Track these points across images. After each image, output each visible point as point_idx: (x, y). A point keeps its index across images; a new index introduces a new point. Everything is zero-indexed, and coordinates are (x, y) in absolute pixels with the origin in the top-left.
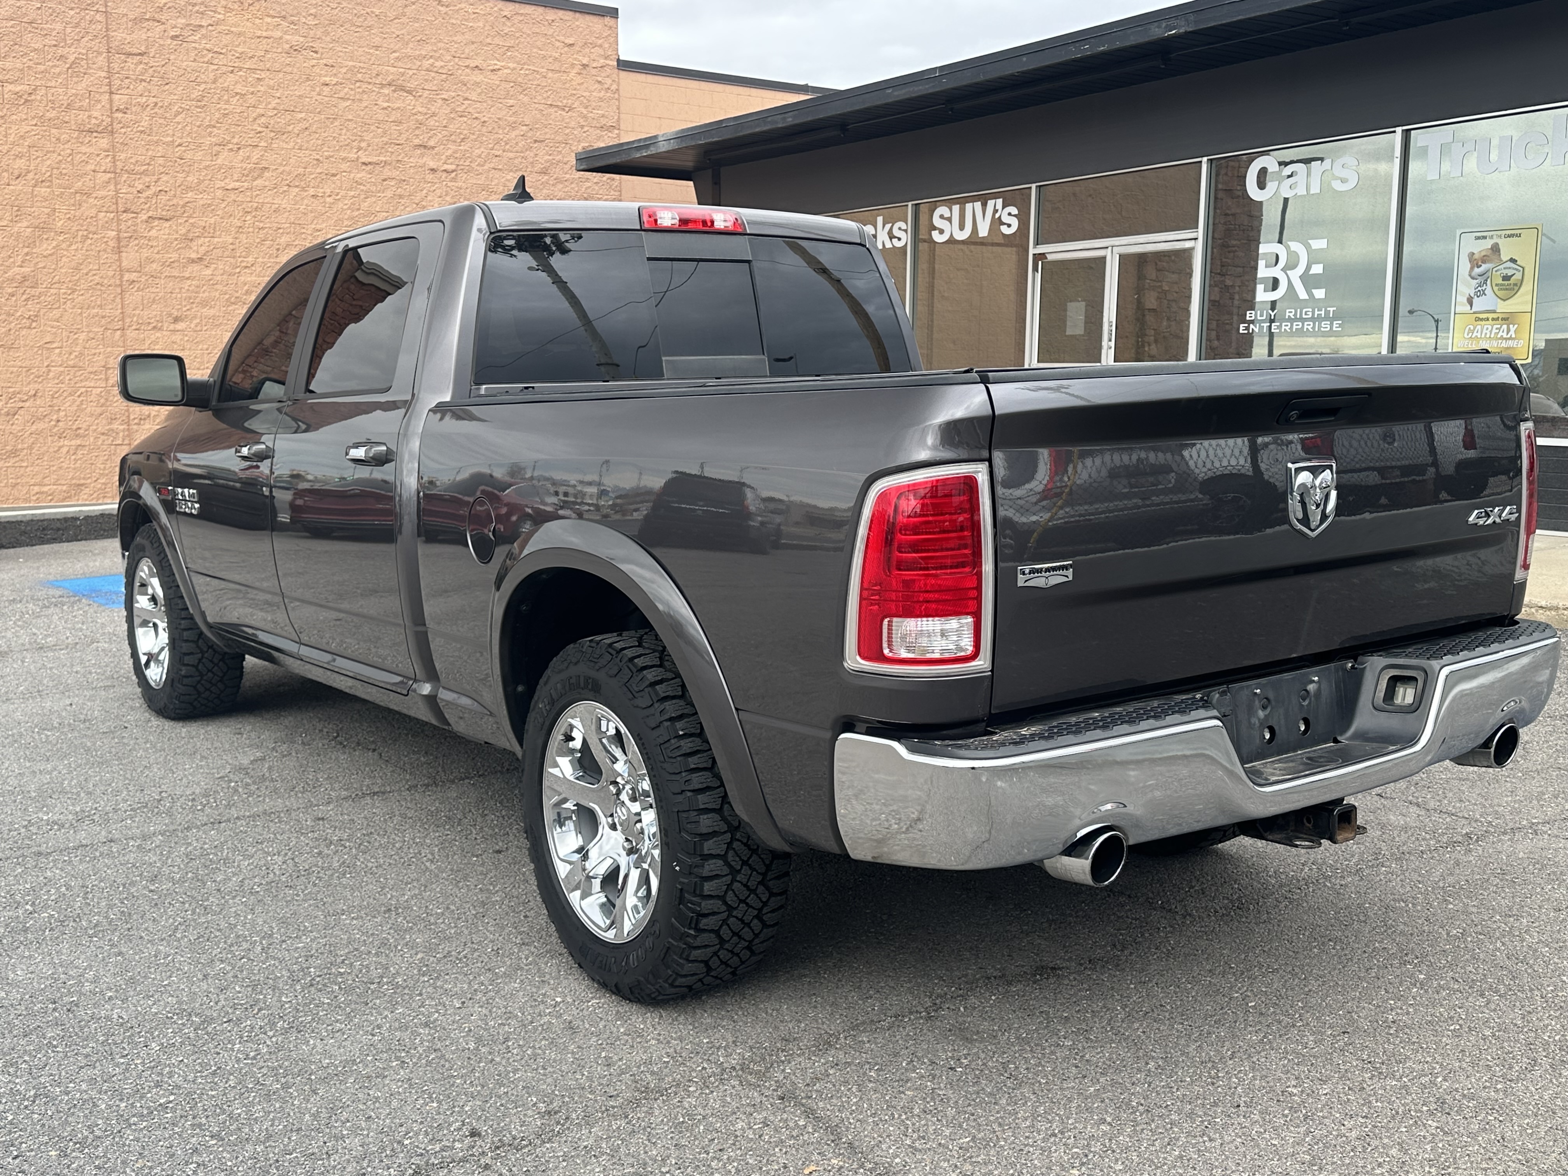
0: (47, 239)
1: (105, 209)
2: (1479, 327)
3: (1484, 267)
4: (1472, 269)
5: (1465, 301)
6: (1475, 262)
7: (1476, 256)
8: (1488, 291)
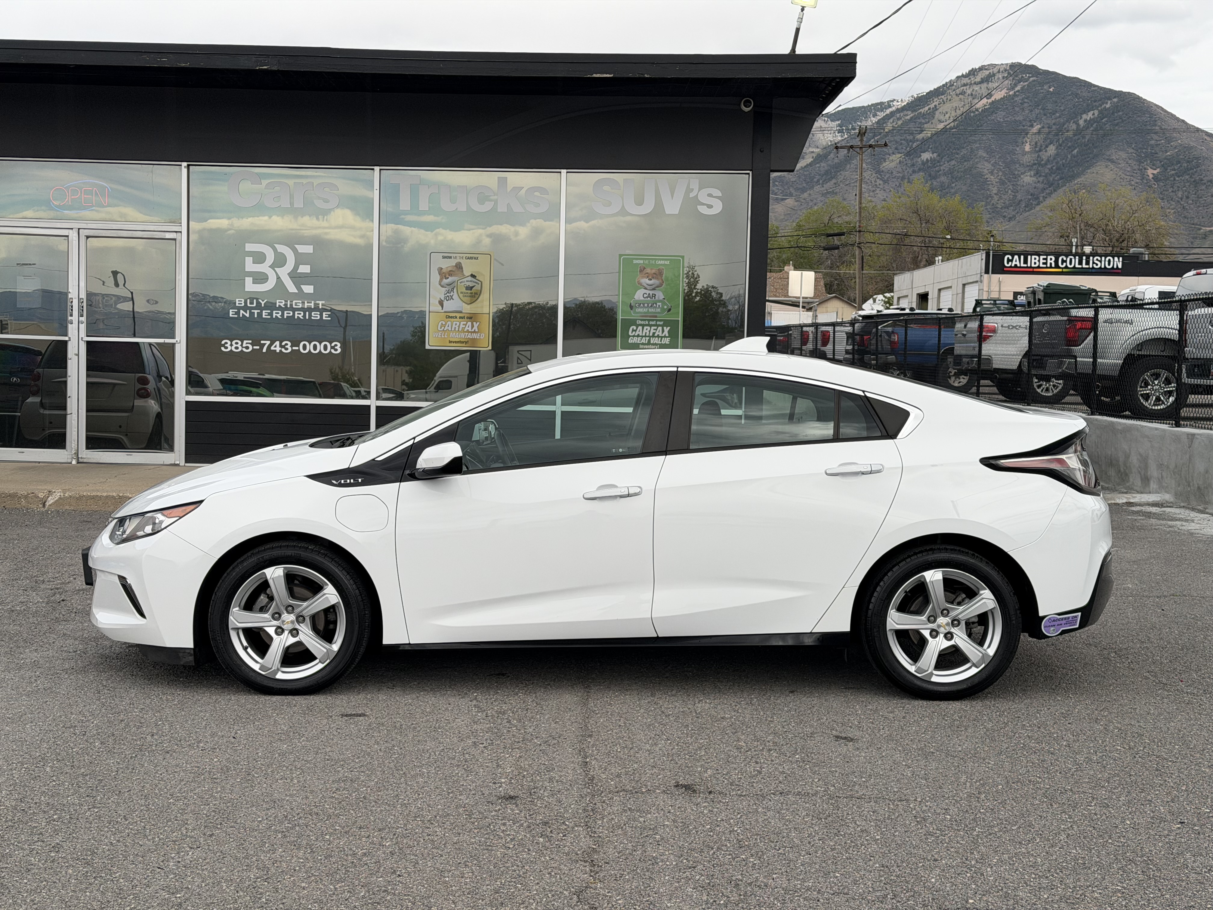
2: (449, 323)
3: (451, 279)
4: (441, 280)
5: (437, 303)
6: (443, 274)
7: (444, 271)
8: (455, 296)
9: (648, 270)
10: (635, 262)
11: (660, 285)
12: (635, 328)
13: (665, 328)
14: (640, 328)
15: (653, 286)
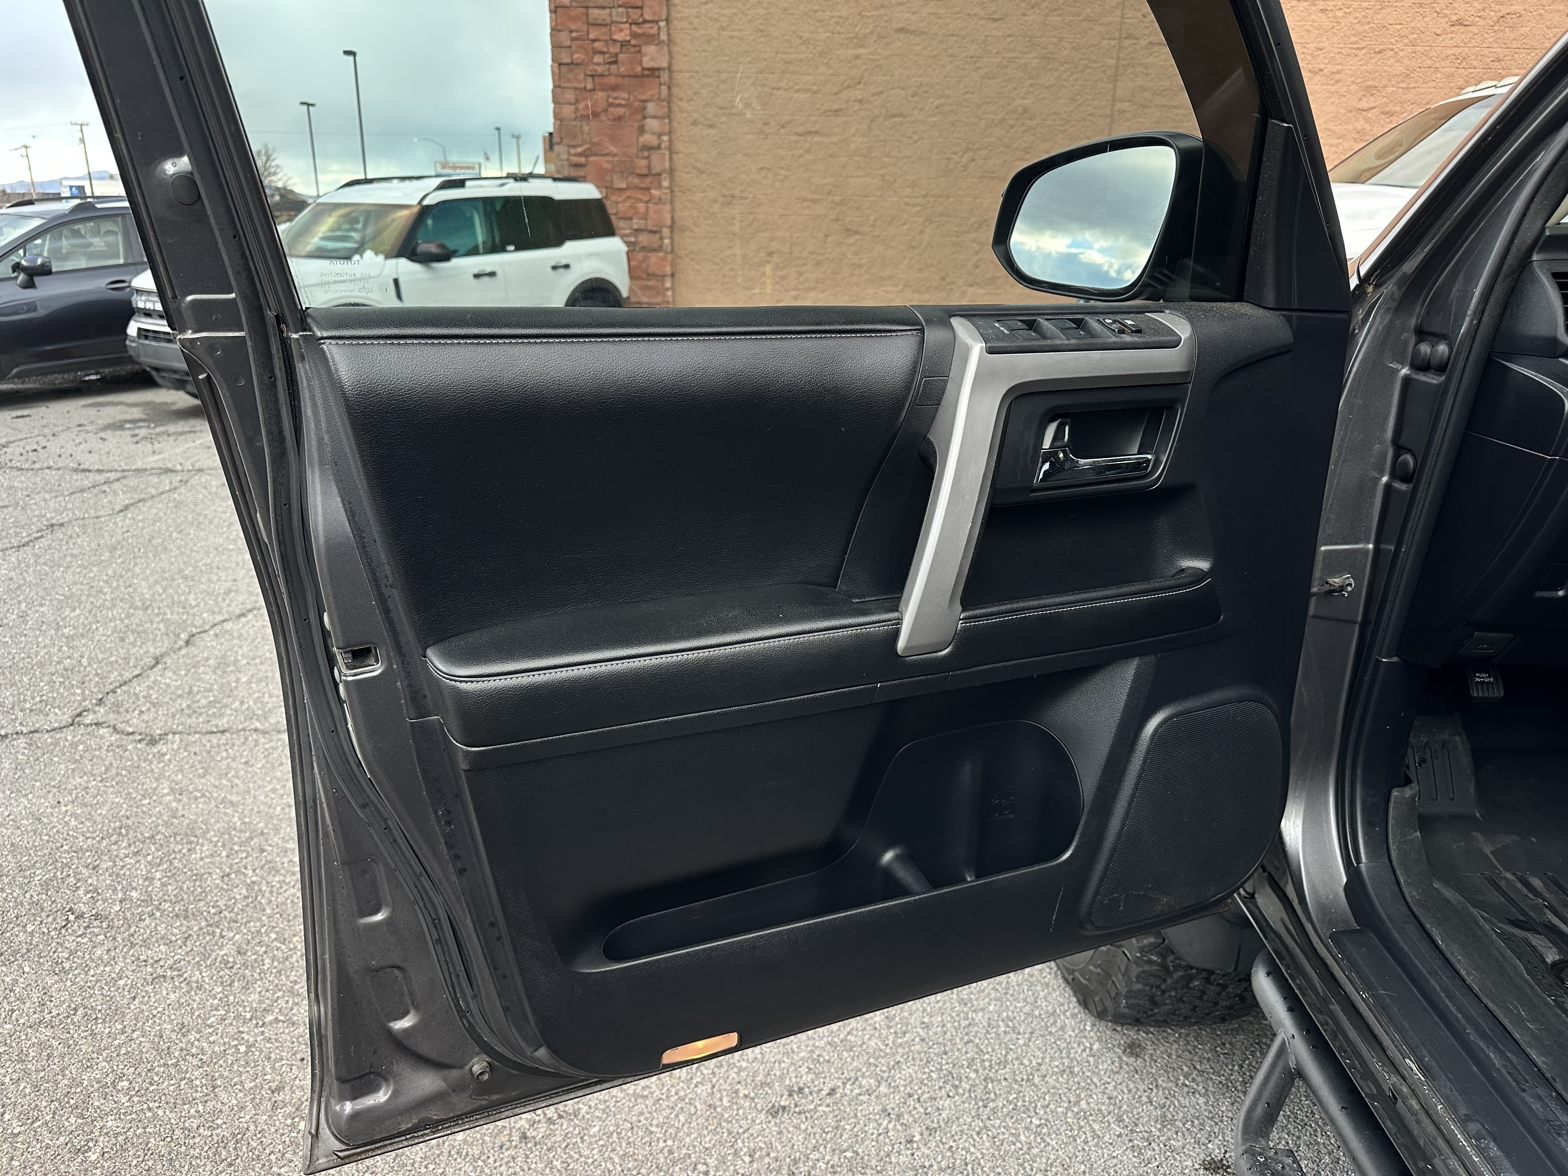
0: (1051, 70)
1: (1108, 36)
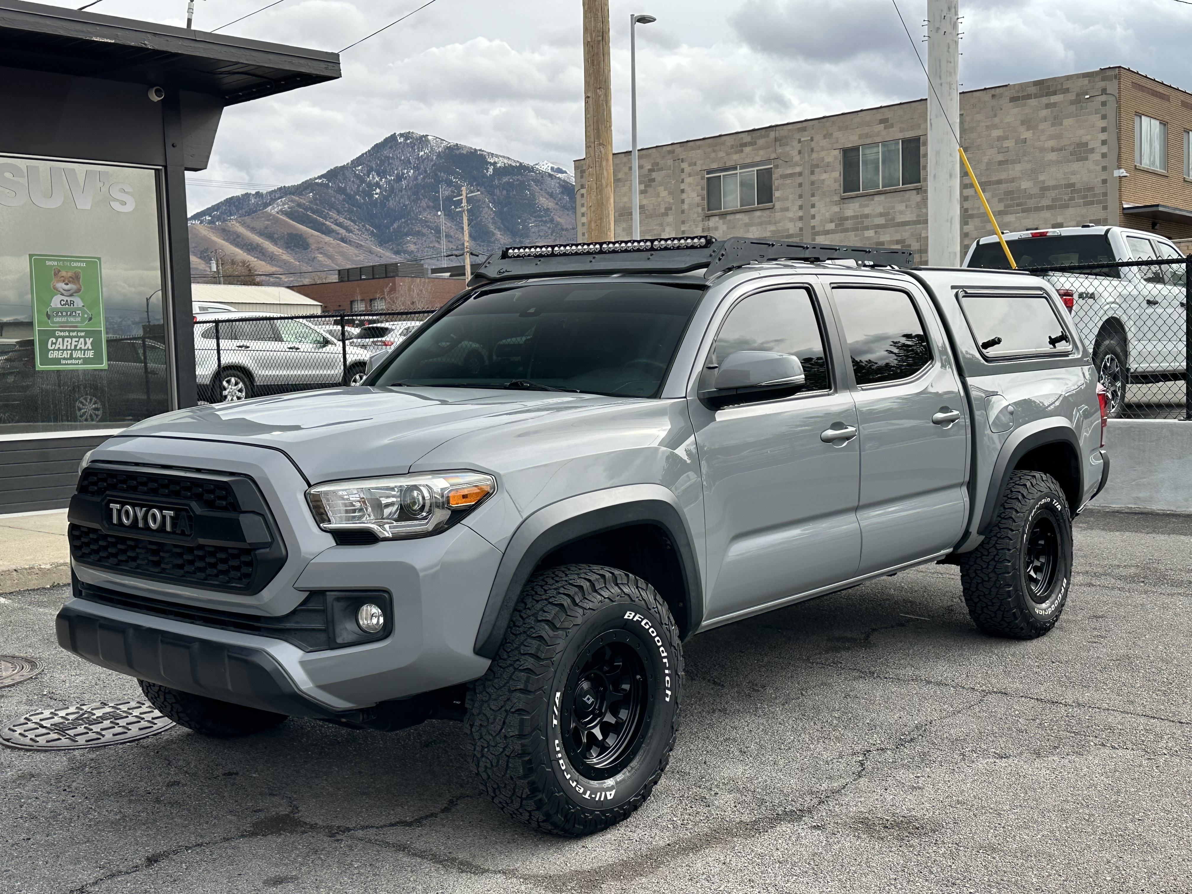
9: (63, 273)
10: (48, 263)
11: (78, 291)
12: (54, 341)
13: (87, 339)
14: (60, 340)
15: (71, 292)
